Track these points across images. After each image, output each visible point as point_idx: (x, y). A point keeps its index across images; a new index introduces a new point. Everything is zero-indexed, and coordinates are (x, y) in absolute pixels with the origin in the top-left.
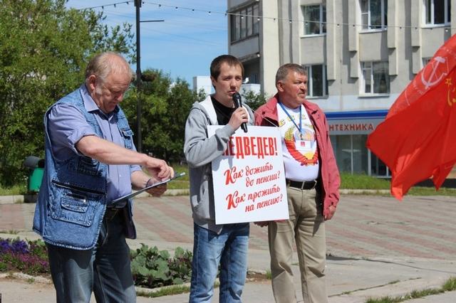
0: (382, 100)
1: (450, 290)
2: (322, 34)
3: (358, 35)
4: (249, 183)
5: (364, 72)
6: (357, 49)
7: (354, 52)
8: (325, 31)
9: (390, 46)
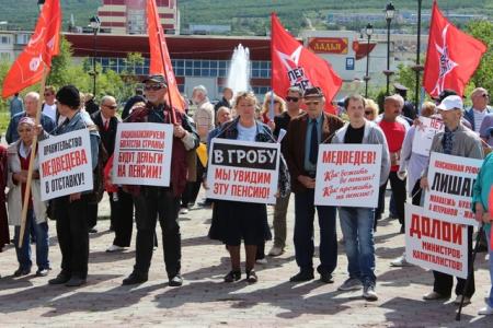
4: (343, 181)
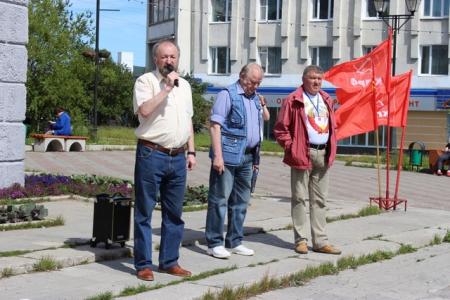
0: (274, 79)
1: (363, 216)
2: (227, 21)
3: (257, 25)
5: (261, 55)
6: (256, 36)
7: (254, 38)
8: (229, 20)
9: (283, 35)
